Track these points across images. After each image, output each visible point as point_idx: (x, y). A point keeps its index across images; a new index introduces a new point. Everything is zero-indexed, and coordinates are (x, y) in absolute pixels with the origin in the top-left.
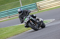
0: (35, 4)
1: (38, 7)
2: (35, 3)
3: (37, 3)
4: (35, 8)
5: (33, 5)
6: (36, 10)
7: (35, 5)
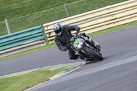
0: (39, 29)
1: (48, 35)
2: (40, 26)
3: (44, 25)
4: (40, 38)
5: (37, 29)
6: (43, 43)
7: (41, 30)
